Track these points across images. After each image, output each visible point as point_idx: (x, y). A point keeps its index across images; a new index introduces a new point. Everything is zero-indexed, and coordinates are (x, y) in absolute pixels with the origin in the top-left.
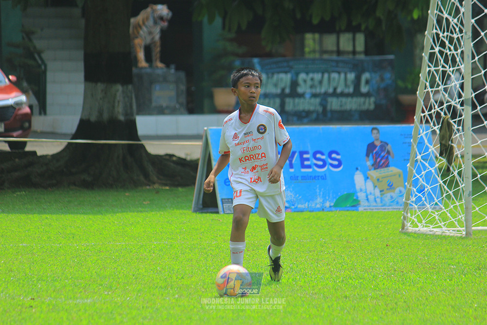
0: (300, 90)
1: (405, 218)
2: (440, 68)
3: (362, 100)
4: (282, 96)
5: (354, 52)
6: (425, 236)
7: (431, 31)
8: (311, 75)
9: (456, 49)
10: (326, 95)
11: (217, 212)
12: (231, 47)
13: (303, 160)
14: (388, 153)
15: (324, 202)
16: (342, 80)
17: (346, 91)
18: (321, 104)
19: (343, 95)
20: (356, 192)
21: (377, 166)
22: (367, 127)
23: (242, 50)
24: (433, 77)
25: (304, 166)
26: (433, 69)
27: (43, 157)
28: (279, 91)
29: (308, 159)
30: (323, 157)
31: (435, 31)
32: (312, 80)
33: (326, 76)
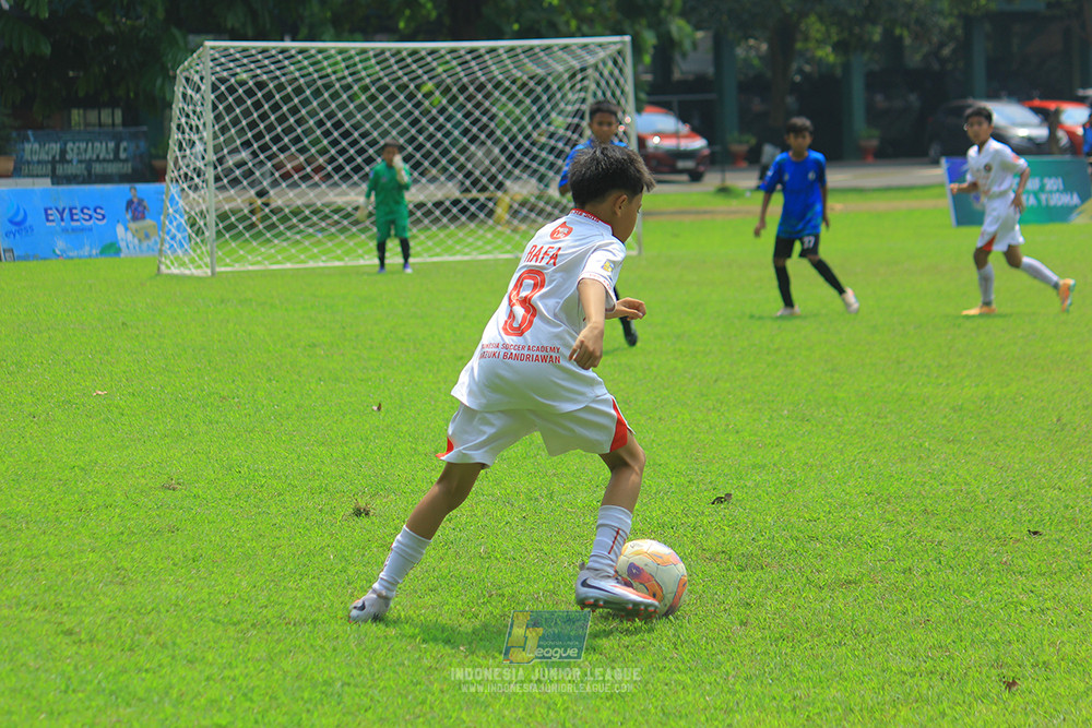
0: (68, 157)
1: (160, 262)
2: (187, 137)
3: (121, 165)
4: (53, 162)
5: (113, 125)
6: (176, 277)
7: (178, 104)
8: (77, 144)
9: (199, 119)
10: (91, 160)
12: (8, 121)
13: (72, 215)
14: (145, 208)
15: (90, 251)
16: (103, 148)
17: (107, 157)
18: (86, 168)
19: (105, 160)
20: (117, 242)
21: (135, 219)
22: (125, 187)
23: (17, 124)
24: (181, 144)
25: (72, 219)
26: (180, 136)
28: (49, 158)
29: (76, 214)
30: (90, 212)
31: (181, 106)
32: (79, 148)
33: (90, 145)
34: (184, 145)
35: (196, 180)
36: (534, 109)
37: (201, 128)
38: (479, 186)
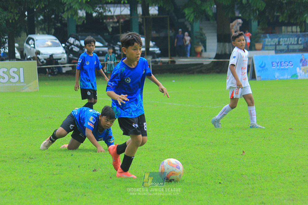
0: (281, 43)
3: (299, 46)
4: (276, 45)
5: (297, 32)
8: (284, 39)
10: (288, 45)
11: (256, 80)
12: (260, 31)
13: (281, 64)
15: (288, 76)
16: (293, 40)
17: (295, 43)
18: (287, 47)
19: (293, 44)
20: (297, 73)
21: (303, 65)
23: (263, 32)
25: (281, 66)
27: (205, 65)
28: (274, 44)
29: (283, 64)
30: (287, 63)
32: (284, 40)
33: (288, 39)
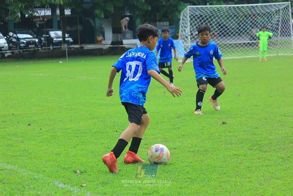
27: (105, 49)
31: (182, 21)
34: (183, 31)
35: (186, 39)
36: (267, 20)
37: (187, 27)
38: (254, 39)
